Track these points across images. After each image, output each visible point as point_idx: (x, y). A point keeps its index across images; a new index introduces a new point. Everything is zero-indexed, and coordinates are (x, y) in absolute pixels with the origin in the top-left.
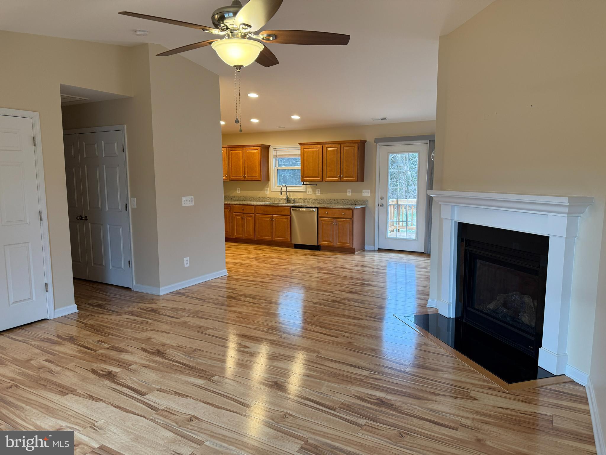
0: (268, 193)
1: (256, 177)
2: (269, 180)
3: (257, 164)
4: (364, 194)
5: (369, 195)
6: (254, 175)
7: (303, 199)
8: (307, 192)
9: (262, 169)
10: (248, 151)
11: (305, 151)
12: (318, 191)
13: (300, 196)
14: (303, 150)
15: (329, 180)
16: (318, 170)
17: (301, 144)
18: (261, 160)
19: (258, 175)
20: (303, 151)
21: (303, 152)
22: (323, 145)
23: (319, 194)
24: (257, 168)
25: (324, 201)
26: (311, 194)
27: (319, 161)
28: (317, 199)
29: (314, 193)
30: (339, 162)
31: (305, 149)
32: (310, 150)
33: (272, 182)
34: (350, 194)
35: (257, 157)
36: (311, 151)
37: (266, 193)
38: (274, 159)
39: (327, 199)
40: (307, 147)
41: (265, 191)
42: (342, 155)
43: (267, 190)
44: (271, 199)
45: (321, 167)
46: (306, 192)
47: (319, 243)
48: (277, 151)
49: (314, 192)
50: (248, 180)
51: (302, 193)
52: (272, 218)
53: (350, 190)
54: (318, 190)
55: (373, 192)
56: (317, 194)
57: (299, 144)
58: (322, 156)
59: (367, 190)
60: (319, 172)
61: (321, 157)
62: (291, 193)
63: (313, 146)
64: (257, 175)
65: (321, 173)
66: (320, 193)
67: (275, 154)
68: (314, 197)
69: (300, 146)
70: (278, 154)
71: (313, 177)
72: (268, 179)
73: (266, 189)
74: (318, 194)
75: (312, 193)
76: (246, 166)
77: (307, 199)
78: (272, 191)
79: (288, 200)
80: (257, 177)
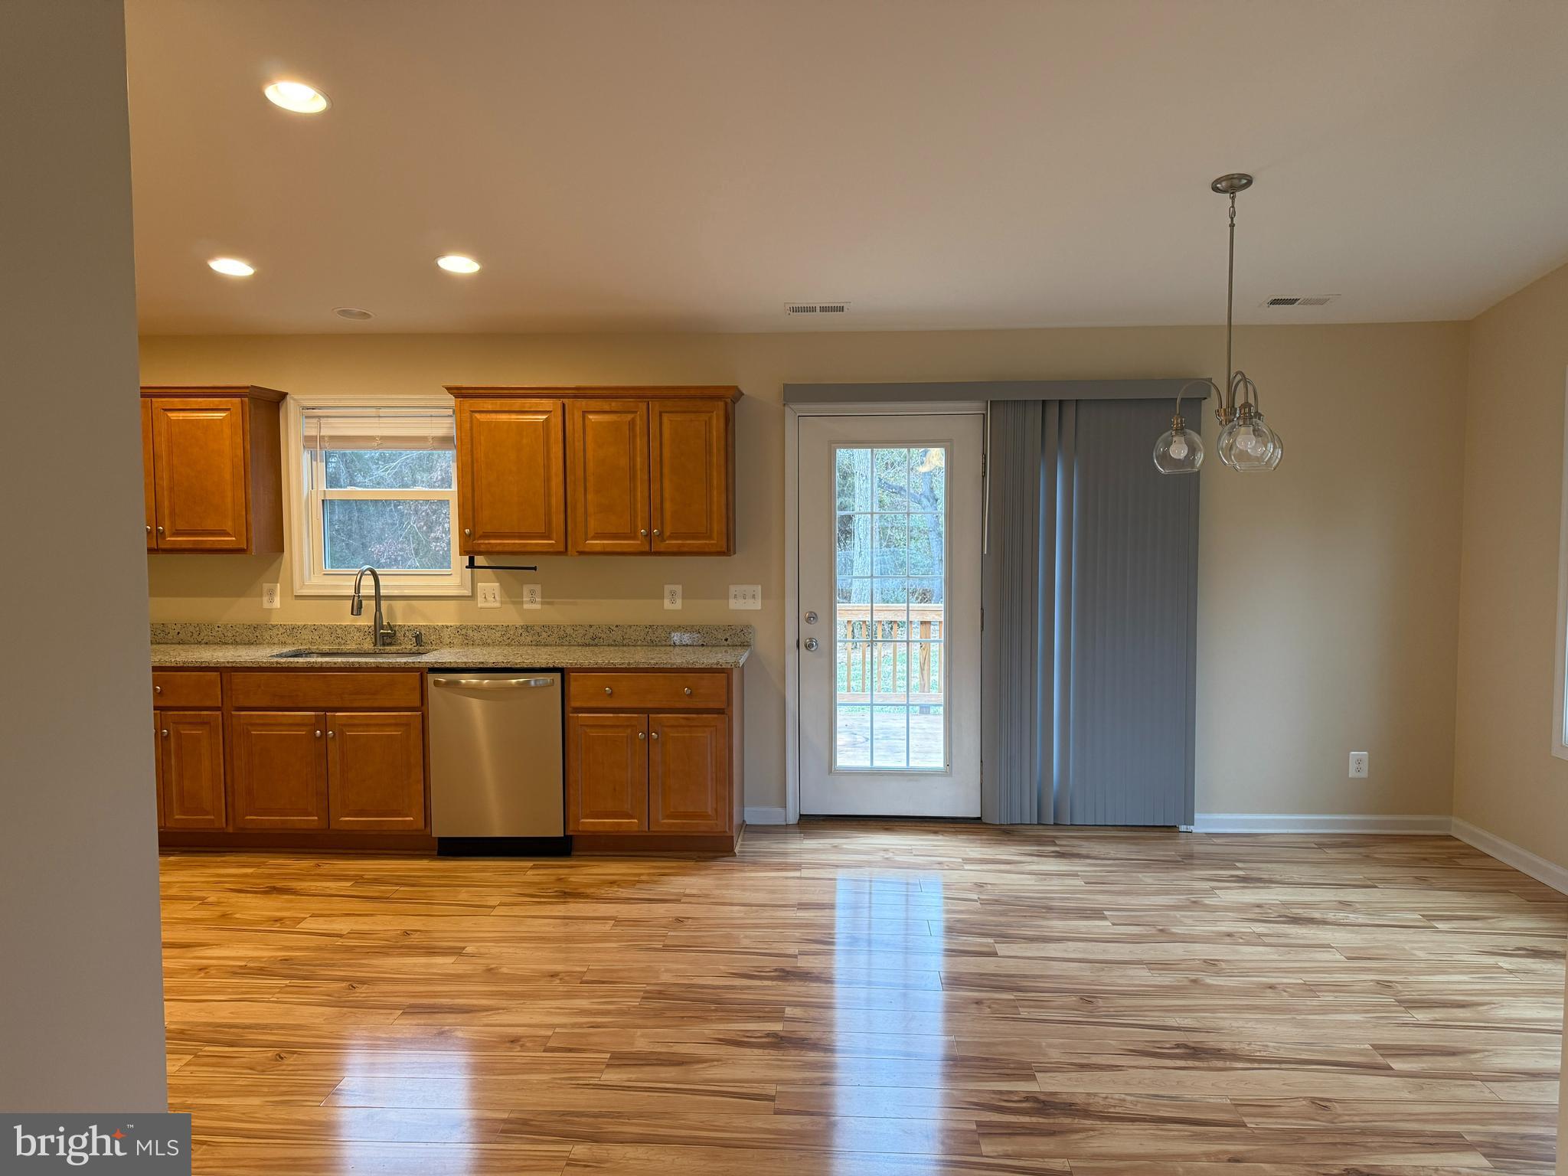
0: (277, 603)
1: (225, 533)
2: (280, 549)
3: (228, 476)
4: (734, 604)
5: (757, 605)
6: (210, 525)
7: (459, 629)
8: (480, 598)
9: (250, 496)
10: (173, 416)
11: (481, 423)
12: (532, 592)
13: (446, 617)
14: (471, 417)
15: (598, 549)
16: (548, 505)
17: (459, 393)
18: (248, 455)
19: (230, 523)
20: (471, 422)
21: (471, 429)
22: (566, 401)
23: (538, 606)
24: (229, 494)
25: (562, 633)
26: (498, 605)
27: (547, 467)
28: (527, 628)
29: (514, 603)
30: (642, 476)
31: (478, 416)
32: (504, 417)
33: (296, 558)
34: (678, 605)
35: (227, 443)
36: (509, 423)
37: (266, 605)
38: (306, 457)
39: (574, 627)
40: (490, 408)
41: (261, 596)
42: (655, 445)
43: (271, 593)
44: (292, 631)
45: (562, 491)
46: (473, 596)
47: (571, 826)
48: (323, 421)
49: (512, 596)
50: (178, 546)
51: (453, 603)
52: (322, 723)
53: (678, 588)
54: (532, 587)
55: (774, 594)
56: (526, 606)
57: (449, 389)
58: (561, 445)
59: (749, 589)
60: (548, 514)
61: (557, 450)
62: (399, 605)
63: (518, 403)
64: (228, 526)
65: (558, 519)
66: (539, 600)
67: (313, 432)
68: (512, 617)
69: (450, 400)
70: (325, 432)
71: (521, 536)
72: (276, 542)
73: (266, 586)
74: (533, 606)
75: (502, 603)
76: (165, 483)
77: (478, 628)
78: (297, 597)
79: (385, 636)
80: (228, 534)
